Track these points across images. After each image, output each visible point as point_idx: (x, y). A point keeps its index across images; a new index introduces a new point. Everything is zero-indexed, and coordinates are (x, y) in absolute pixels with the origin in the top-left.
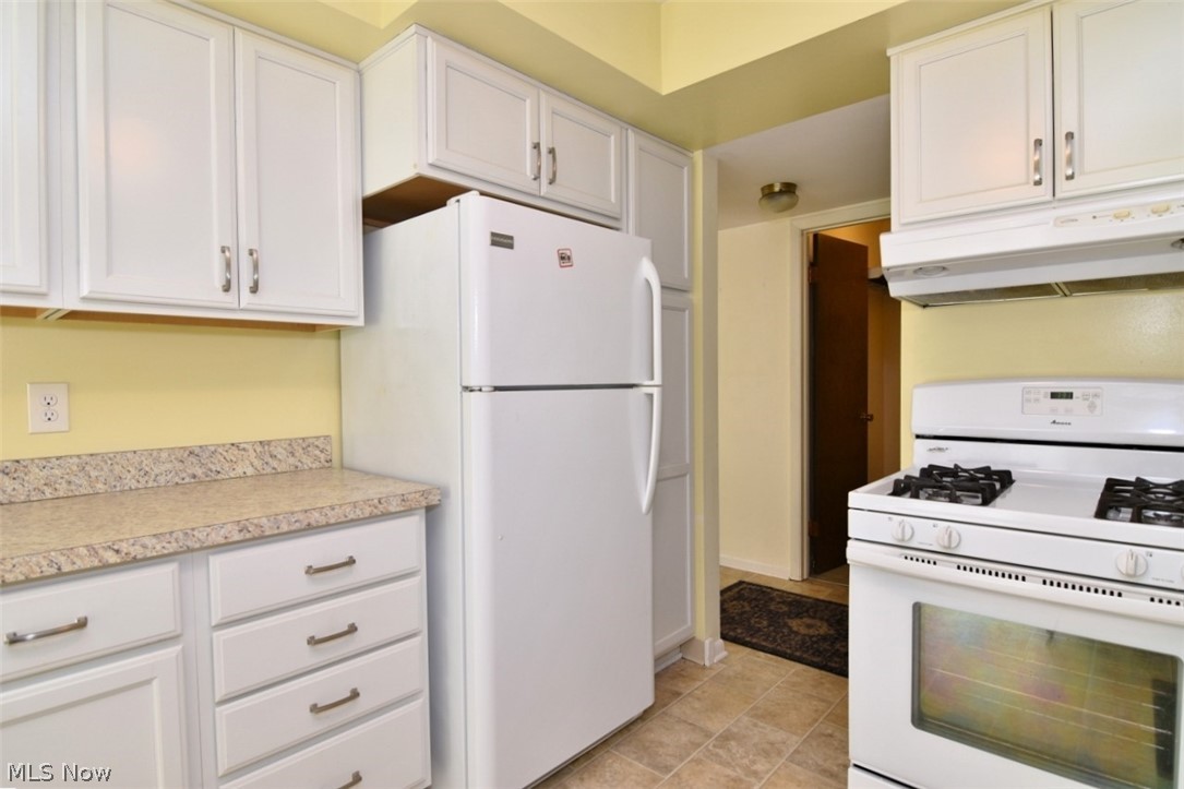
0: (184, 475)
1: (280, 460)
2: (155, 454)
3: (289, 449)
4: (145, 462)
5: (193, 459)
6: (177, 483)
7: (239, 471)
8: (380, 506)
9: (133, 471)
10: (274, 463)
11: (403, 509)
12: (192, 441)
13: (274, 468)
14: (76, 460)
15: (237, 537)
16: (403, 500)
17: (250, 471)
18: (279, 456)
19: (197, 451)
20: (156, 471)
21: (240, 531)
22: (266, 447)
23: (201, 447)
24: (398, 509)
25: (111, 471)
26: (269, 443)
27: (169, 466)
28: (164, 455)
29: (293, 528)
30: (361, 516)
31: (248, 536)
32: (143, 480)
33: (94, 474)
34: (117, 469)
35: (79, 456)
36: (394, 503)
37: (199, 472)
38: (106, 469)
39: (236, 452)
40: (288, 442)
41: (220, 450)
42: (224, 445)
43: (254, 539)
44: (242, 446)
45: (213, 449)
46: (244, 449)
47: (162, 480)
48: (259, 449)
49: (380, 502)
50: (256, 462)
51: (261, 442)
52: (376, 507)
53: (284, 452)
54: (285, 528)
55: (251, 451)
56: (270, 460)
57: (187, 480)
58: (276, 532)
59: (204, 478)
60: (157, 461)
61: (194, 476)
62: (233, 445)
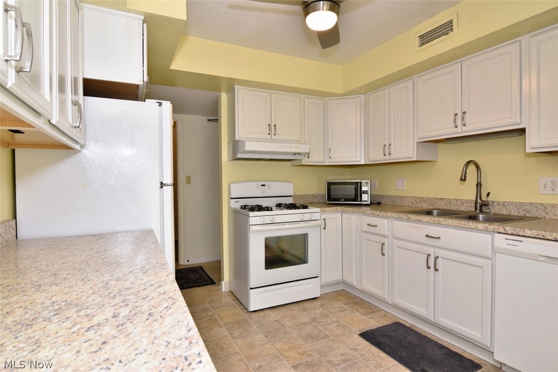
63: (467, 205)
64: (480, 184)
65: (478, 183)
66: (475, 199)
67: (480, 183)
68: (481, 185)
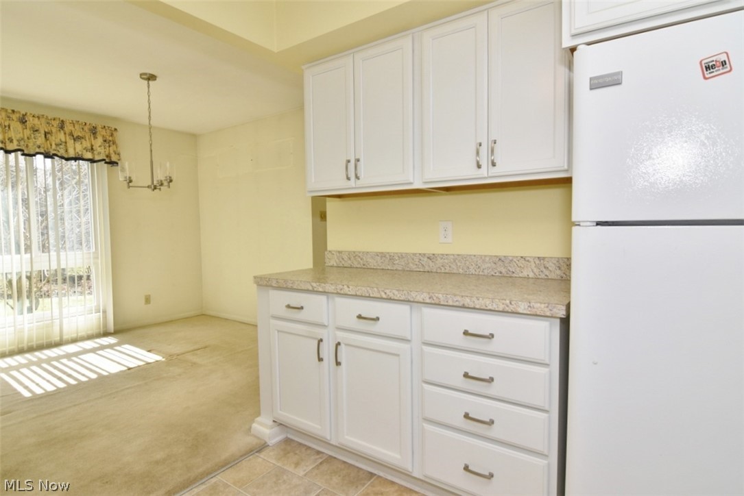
0: (496, 271)
1: (551, 271)
2: (483, 258)
3: (557, 264)
4: (479, 262)
5: (500, 263)
6: (493, 275)
7: (525, 274)
8: (510, 306)
9: (474, 265)
10: (547, 272)
11: (529, 313)
12: (501, 253)
13: (546, 275)
14: (452, 257)
15: (428, 301)
16: (529, 306)
17: (531, 275)
18: (549, 268)
19: (503, 259)
20: (483, 267)
21: (430, 298)
22: (542, 261)
23: (505, 257)
24: (525, 312)
25: (465, 264)
26: (544, 258)
27: (489, 265)
28: (487, 259)
29: (455, 304)
30: (497, 309)
31: (433, 302)
32: (478, 271)
33: (459, 264)
34: (468, 263)
35: (453, 255)
36: (522, 307)
37: (504, 270)
38: (463, 262)
39: (523, 262)
40: (557, 259)
41: (515, 260)
42: (517, 257)
43: (435, 304)
44: (527, 259)
45: (511, 258)
46: (528, 261)
47: (486, 271)
48: (537, 262)
49: (511, 303)
50: (535, 270)
51: (539, 258)
52: (508, 306)
53: (553, 265)
54: (451, 303)
55: (533, 263)
56: (544, 270)
57: (497, 274)
58: (446, 304)
59: (505, 275)
60: (484, 261)
61: (501, 273)
62: (522, 257)
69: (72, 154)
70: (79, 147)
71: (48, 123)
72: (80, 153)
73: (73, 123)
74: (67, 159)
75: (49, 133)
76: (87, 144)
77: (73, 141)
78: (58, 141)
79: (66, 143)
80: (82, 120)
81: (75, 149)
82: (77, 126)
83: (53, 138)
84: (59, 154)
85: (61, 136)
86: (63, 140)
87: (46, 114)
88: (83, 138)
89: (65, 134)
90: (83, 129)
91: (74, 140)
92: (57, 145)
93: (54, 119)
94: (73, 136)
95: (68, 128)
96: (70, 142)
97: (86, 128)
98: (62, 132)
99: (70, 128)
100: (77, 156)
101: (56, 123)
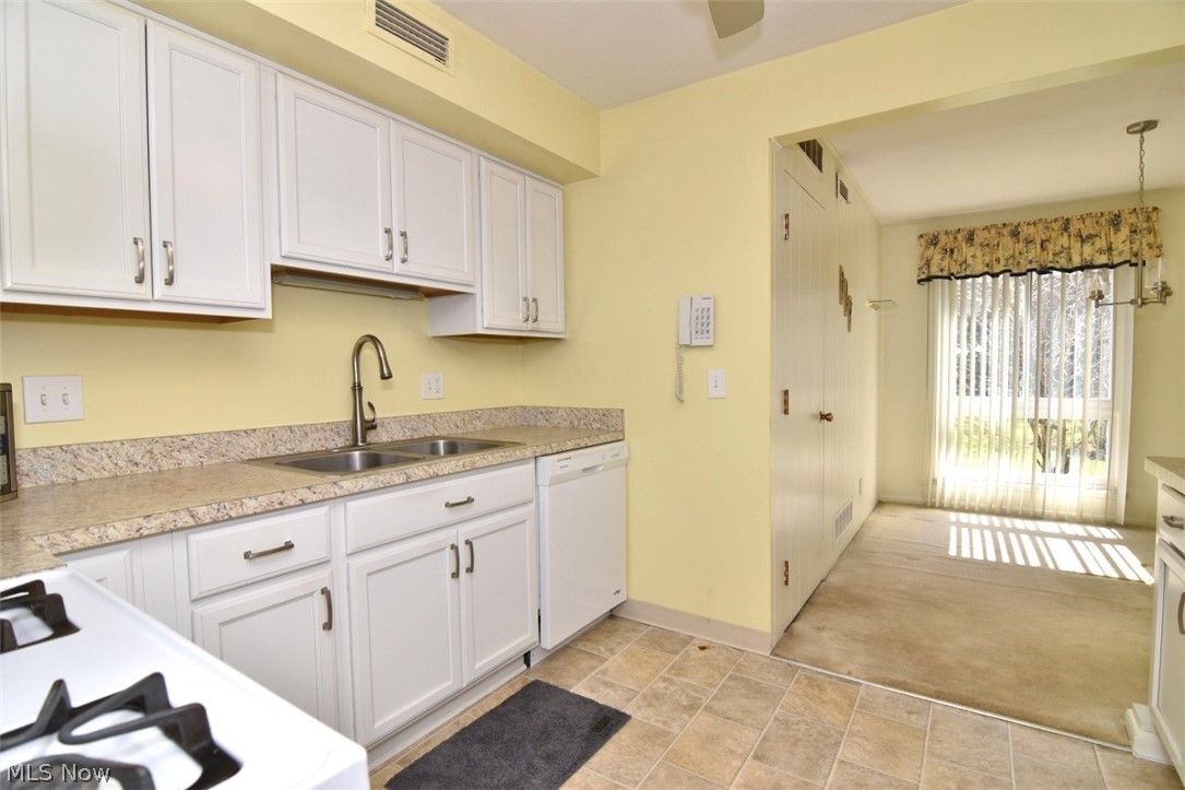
63: (315, 435)
64: (359, 385)
65: (354, 383)
66: (350, 418)
67: (359, 383)
68: (360, 389)
69: (1077, 261)
70: (1088, 249)
71: (1047, 228)
72: (1089, 259)
73: (1082, 218)
74: (1070, 271)
75: (1046, 241)
76: (1101, 243)
77: (1079, 244)
78: (1058, 249)
79: (1069, 248)
80: (1096, 210)
81: (1082, 255)
82: (1088, 222)
83: (1052, 246)
84: (1058, 266)
85: (1064, 241)
86: (1066, 245)
87: (1044, 217)
88: (1096, 236)
89: (1069, 236)
90: (1097, 222)
91: (1083, 241)
92: (1054, 254)
93: (1056, 220)
94: (1081, 237)
95: (1075, 227)
96: (1076, 246)
97: (1103, 221)
98: (1066, 235)
99: (1078, 226)
100: (1084, 264)
101: (1056, 226)
